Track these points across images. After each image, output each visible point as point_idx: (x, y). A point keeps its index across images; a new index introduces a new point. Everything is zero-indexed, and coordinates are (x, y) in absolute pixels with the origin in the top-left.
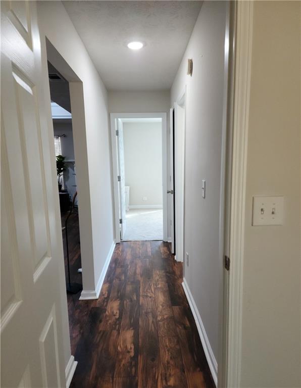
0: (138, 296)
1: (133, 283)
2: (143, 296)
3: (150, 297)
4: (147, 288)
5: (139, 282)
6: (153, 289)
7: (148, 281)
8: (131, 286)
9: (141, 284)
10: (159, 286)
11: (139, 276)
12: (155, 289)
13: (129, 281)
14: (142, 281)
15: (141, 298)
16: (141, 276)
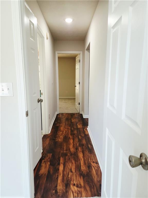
0: (71, 129)
1: (74, 134)
2: (69, 129)
3: (66, 128)
4: (67, 132)
5: (71, 135)
6: (65, 131)
7: (66, 135)
8: (75, 133)
9: (70, 134)
10: (61, 132)
11: (71, 138)
12: (63, 131)
13: (76, 135)
14: (70, 135)
15: (70, 128)
16: (70, 137)
